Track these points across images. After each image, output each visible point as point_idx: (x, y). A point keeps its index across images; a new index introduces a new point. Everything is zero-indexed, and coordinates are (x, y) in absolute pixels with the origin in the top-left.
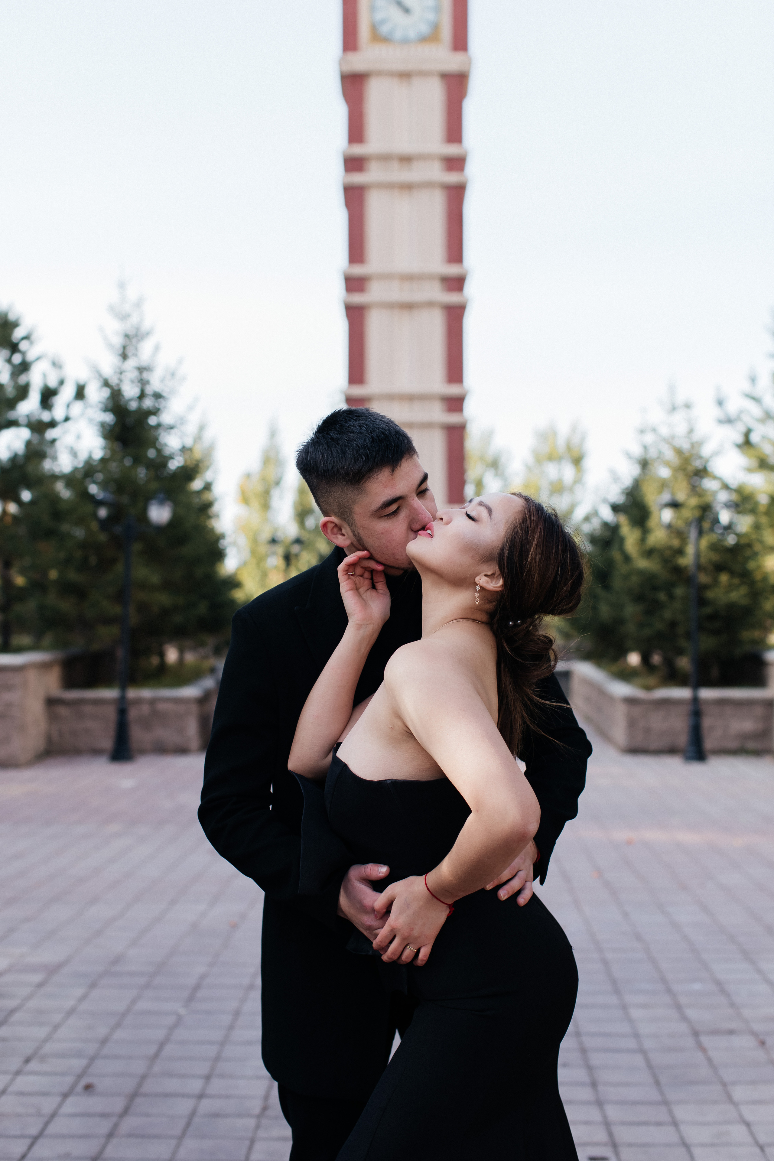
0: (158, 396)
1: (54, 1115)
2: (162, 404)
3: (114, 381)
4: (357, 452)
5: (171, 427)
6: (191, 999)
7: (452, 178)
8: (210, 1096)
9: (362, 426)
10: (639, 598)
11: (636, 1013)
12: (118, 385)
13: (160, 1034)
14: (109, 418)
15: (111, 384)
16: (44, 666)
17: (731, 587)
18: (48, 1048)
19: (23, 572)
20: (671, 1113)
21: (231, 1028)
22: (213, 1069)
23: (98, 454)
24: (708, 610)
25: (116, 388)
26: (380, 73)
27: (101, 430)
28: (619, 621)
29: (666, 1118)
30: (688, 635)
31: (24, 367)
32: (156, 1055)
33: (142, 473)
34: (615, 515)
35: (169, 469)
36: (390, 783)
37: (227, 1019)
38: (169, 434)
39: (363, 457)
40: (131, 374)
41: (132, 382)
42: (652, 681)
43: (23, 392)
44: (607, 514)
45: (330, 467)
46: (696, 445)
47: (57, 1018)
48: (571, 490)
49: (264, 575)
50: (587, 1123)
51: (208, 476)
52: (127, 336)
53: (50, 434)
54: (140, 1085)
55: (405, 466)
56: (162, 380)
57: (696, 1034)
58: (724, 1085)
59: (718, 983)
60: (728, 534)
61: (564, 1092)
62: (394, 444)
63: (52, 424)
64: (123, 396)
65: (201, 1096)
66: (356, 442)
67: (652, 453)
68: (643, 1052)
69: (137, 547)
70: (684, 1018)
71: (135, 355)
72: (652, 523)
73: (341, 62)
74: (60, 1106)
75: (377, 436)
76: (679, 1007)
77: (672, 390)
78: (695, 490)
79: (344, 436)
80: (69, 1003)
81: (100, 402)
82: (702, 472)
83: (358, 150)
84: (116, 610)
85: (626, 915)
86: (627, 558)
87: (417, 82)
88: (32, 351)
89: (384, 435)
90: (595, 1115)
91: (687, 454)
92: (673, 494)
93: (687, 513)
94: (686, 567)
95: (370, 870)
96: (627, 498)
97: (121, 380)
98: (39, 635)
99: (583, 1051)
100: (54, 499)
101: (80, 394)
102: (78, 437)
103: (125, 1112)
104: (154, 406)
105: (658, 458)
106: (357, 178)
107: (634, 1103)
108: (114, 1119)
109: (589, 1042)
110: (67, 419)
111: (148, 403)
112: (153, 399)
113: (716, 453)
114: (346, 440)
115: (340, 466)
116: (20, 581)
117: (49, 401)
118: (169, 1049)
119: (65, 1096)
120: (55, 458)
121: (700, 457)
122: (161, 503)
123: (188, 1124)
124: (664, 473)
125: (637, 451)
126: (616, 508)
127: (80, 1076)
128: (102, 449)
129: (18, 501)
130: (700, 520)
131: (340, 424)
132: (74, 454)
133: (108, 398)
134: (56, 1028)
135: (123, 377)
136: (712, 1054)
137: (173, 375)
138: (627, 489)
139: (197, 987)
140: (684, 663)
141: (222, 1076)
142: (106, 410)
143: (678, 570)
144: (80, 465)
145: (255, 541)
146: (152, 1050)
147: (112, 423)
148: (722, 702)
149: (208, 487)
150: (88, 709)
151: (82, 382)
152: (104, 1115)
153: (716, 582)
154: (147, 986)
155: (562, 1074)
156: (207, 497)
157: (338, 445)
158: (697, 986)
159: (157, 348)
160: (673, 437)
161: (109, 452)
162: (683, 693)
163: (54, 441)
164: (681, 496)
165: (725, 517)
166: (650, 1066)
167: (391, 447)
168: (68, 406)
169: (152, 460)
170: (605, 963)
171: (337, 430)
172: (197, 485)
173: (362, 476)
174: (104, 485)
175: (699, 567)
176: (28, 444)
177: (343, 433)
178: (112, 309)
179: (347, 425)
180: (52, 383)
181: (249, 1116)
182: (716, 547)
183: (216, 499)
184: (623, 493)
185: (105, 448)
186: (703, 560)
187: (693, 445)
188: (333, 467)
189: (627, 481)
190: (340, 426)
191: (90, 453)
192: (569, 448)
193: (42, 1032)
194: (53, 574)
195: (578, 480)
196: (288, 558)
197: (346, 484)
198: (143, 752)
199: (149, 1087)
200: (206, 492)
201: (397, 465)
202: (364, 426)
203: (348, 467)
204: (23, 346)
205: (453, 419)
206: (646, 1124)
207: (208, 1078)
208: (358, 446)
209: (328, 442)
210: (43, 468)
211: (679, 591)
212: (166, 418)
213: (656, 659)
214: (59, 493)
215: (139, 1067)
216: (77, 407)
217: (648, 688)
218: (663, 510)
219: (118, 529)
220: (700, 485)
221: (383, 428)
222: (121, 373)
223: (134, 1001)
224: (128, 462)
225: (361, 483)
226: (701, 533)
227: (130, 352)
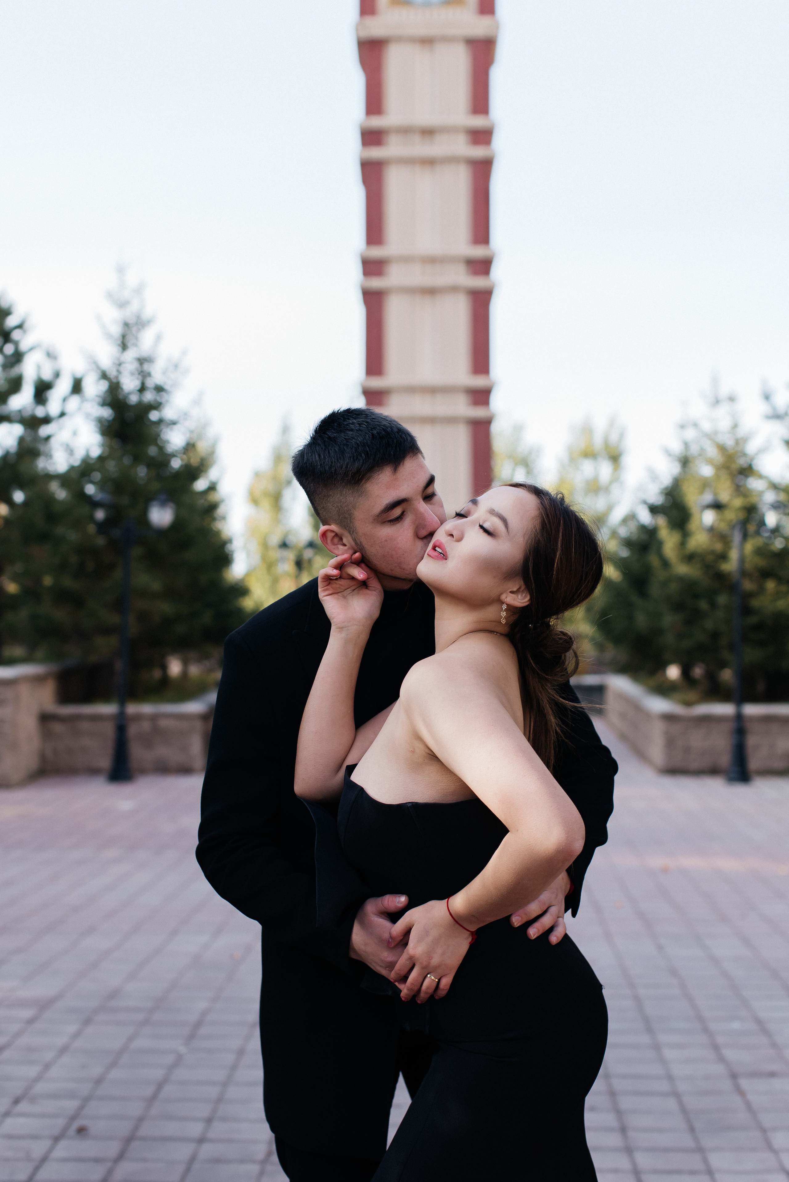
0: (159, 389)
1: (44, 1159)
2: (164, 397)
3: (112, 374)
4: (356, 450)
5: (174, 423)
6: (191, 1037)
7: (478, 152)
8: (211, 1141)
9: (362, 424)
10: (678, 606)
11: (669, 1054)
12: (117, 377)
13: (158, 1074)
14: (107, 413)
15: (108, 376)
16: (38, 680)
17: (778, 595)
18: (40, 1088)
19: (14, 578)
20: (706, 1161)
21: (234, 1067)
22: (214, 1111)
23: (96, 452)
24: (753, 620)
25: (114, 381)
26: (401, 39)
27: (99, 425)
28: (658, 632)
29: (700, 1166)
30: (731, 647)
31: (18, 357)
32: (154, 1097)
33: (142, 472)
34: (653, 517)
35: (172, 467)
36: (410, 806)
37: (230, 1058)
38: (172, 430)
39: (363, 455)
40: (130, 366)
41: (132, 374)
42: (692, 695)
43: (15, 385)
44: (645, 517)
45: (327, 468)
46: (741, 442)
47: (49, 1056)
48: (607, 489)
49: (275, 581)
50: (615, 1171)
51: (213, 474)
52: (126, 325)
53: (44, 431)
54: (136, 1128)
55: (409, 465)
56: (164, 373)
57: (734, 1076)
58: (764, 1131)
59: (759, 1022)
60: (775, 538)
61: (592, 1139)
62: (396, 441)
63: (47, 420)
64: (122, 389)
65: (201, 1140)
66: (355, 440)
67: (694, 450)
68: (677, 1095)
69: (137, 552)
70: (722, 1059)
71: (135, 345)
72: (693, 526)
73: (358, 27)
74: (51, 1149)
75: (377, 433)
76: (716, 1047)
77: (715, 381)
78: (740, 490)
79: (343, 435)
80: (61, 1041)
81: (97, 396)
82: (747, 471)
83: (376, 122)
84: (115, 619)
85: (660, 948)
86: (666, 564)
87: (441, 49)
88: (25, 341)
89: (385, 432)
90: (624, 1162)
91: (731, 451)
92: (715, 494)
93: (731, 515)
94: (729, 574)
95: (388, 902)
96: (666, 499)
97: (119, 372)
98: (32, 647)
99: (612, 1094)
100: (49, 500)
101: (77, 387)
102: (75, 433)
103: (121, 1157)
104: (156, 400)
105: (700, 455)
106: (375, 153)
107: (666, 1150)
108: (109, 1164)
109: (618, 1084)
110: (62, 414)
111: (149, 397)
112: (154, 392)
113: (762, 450)
114: (344, 438)
115: (338, 467)
116: (12, 588)
117: (43, 395)
118: (169, 1090)
119: (57, 1139)
120: (49, 456)
121: (745, 455)
122: (163, 504)
123: (188, 1170)
124: (707, 471)
125: (677, 447)
126: (654, 510)
127: (73, 1118)
128: (99, 446)
129: (10, 502)
130: (744, 524)
131: (338, 422)
132: (70, 451)
133: (106, 392)
134: (47, 1066)
135: (122, 369)
136: (751, 1097)
137: (176, 366)
138: (666, 488)
139: (199, 1024)
140: (727, 675)
141: (224, 1119)
142: (104, 404)
143: (721, 577)
144: (77, 463)
145: (265, 546)
146: (149, 1091)
147: (111, 418)
148: (768, 719)
149: (212, 488)
150: (85, 725)
151: (78, 376)
152: (97, 1160)
153: (761, 590)
154: (146, 1022)
155: (589, 1119)
156: (213, 497)
157: (336, 445)
158: (736, 1025)
159: (159, 338)
160: (716, 433)
161: (107, 449)
162: (725, 709)
163: (48, 438)
164: (725, 496)
165: (771, 519)
166: (684, 1110)
167: (393, 445)
168: (65, 400)
169: (153, 458)
170: (637, 999)
171: (334, 429)
172: (200, 485)
173: (362, 476)
174: (101, 485)
175: (743, 573)
176: (21, 440)
177: (341, 431)
178: (110, 296)
179: (345, 423)
180: (47, 376)
181: (253, 1161)
182: (761, 552)
183: (222, 501)
184: (662, 493)
185: (103, 445)
186: (748, 566)
187: (737, 442)
188: (330, 467)
189: (667, 481)
190: (337, 424)
191: (88, 452)
192: (607, 445)
193: (32, 1071)
194: (48, 581)
195: (616, 479)
196: (299, 564)
197: (345, 485)
198: (143, 771)
199: (145, 1130)
200: (212, 493)
201: (399, 464)
202: (364, 423)
203: (347, 467)
204: (16, 335)
205: (479, 413)
206: (679, 1172)
207: (209, 1121)
208: (358, 444)
209: (324, 441)
210: (36, 466)
211: (722, 599)
212: (168, 413)
213: (698, 671)
214: (54, 494)
215: (135, 1109)
216: (74, 402)
217: (688, 704)
218: (704, 511)
219: (116, 533)
220: (745, 485)
221: (384, 425)
222: (120, 365)
223: (131, 1039)
224: (127, 461)
225: (362, 484)
226: (745, 536)
227: (129, 344)
